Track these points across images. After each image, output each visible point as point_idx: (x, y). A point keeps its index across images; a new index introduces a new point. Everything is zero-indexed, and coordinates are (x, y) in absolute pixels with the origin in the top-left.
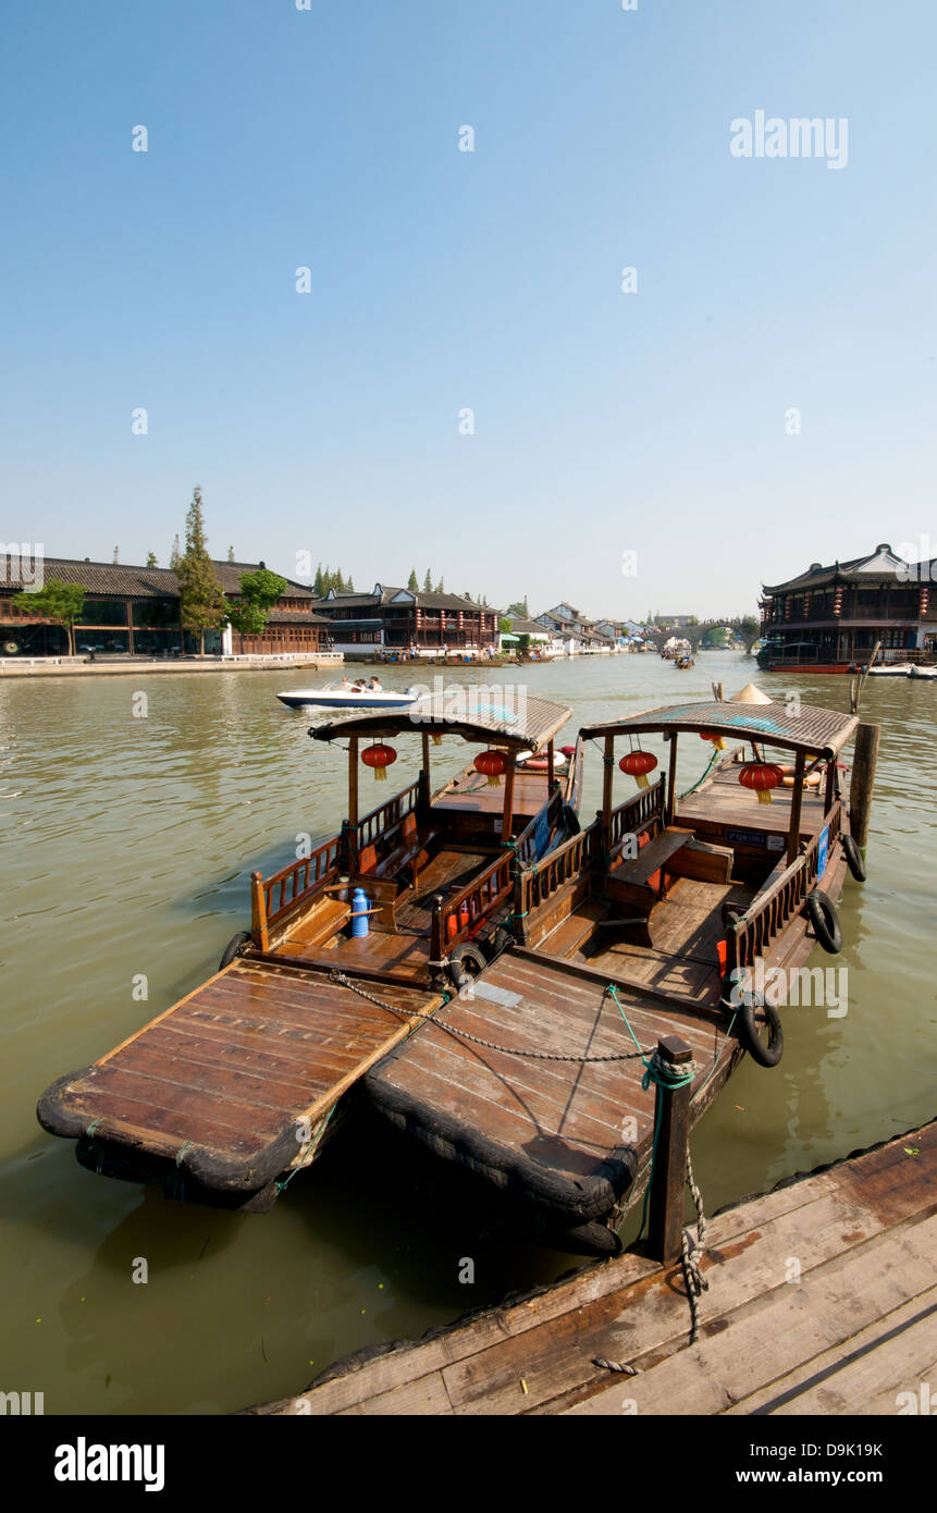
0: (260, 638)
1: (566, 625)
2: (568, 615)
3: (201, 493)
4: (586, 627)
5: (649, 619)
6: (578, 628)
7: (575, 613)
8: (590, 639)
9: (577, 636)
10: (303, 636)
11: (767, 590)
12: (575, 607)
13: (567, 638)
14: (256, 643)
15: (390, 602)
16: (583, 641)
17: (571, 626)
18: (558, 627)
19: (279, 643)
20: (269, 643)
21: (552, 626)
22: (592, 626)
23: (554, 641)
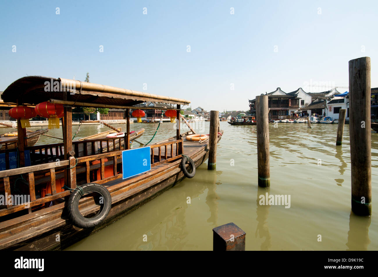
0: (108, 116)
1: (200, 113)
2: (201, 110)
3: (89, 75)
4: (205, 113)
5: (224, 112)
6: (203, 113)
7: (202, 110)
8: (206, 116)
9: (203, 116)
10: (122, 115)
11: (250, 101)
12: (203, 108)
13: (200, 116)
14: (107, 117)
15: (148, 106)
16: (204, 117)
17: (201, 113)
18: (198, 113)
19: (114, 117)
20: (111, 117)
21: (196, 113)
22: (207, 113)
23: (196, 117)
